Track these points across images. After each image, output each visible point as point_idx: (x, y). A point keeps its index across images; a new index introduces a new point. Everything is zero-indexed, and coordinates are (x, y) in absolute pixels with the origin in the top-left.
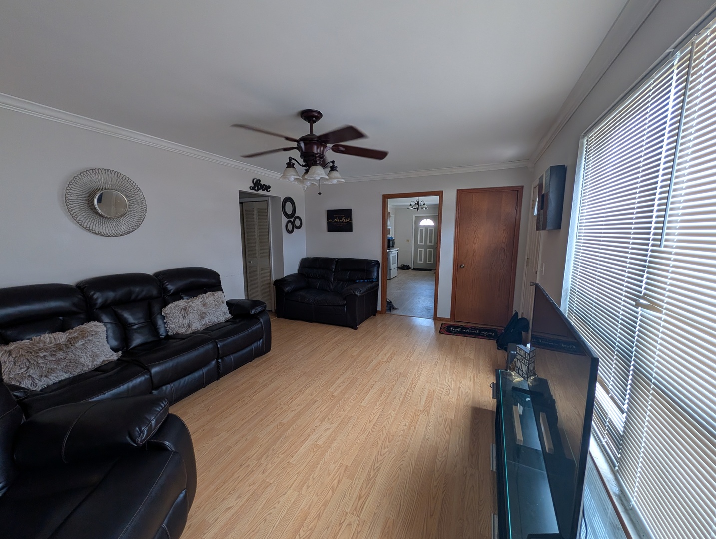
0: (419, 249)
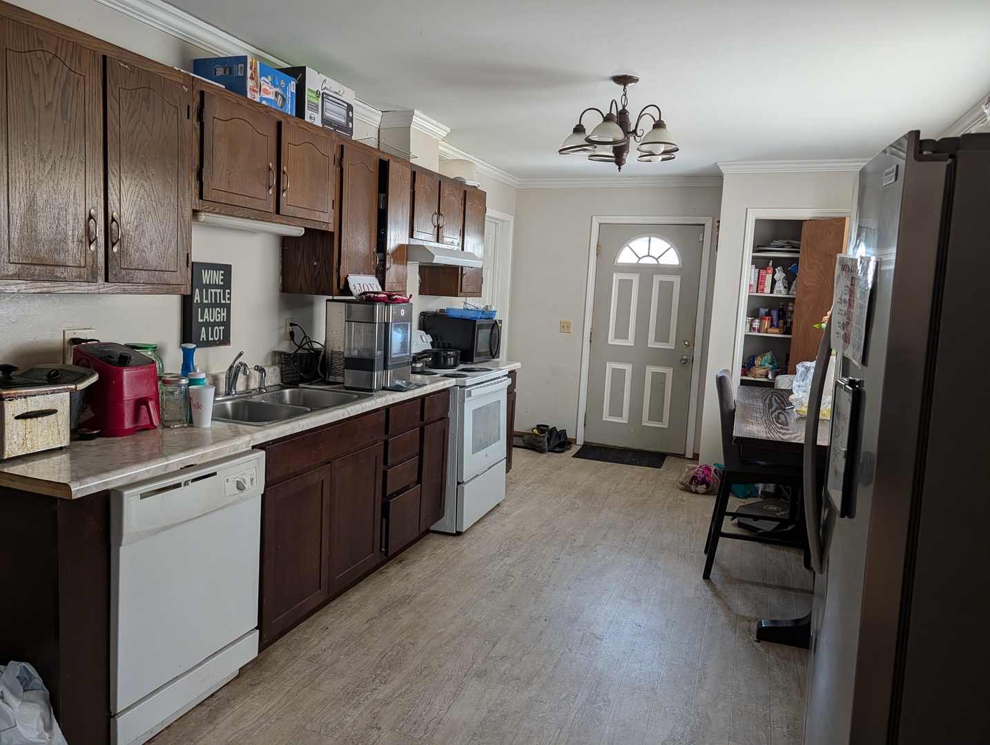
0: (610, 366)
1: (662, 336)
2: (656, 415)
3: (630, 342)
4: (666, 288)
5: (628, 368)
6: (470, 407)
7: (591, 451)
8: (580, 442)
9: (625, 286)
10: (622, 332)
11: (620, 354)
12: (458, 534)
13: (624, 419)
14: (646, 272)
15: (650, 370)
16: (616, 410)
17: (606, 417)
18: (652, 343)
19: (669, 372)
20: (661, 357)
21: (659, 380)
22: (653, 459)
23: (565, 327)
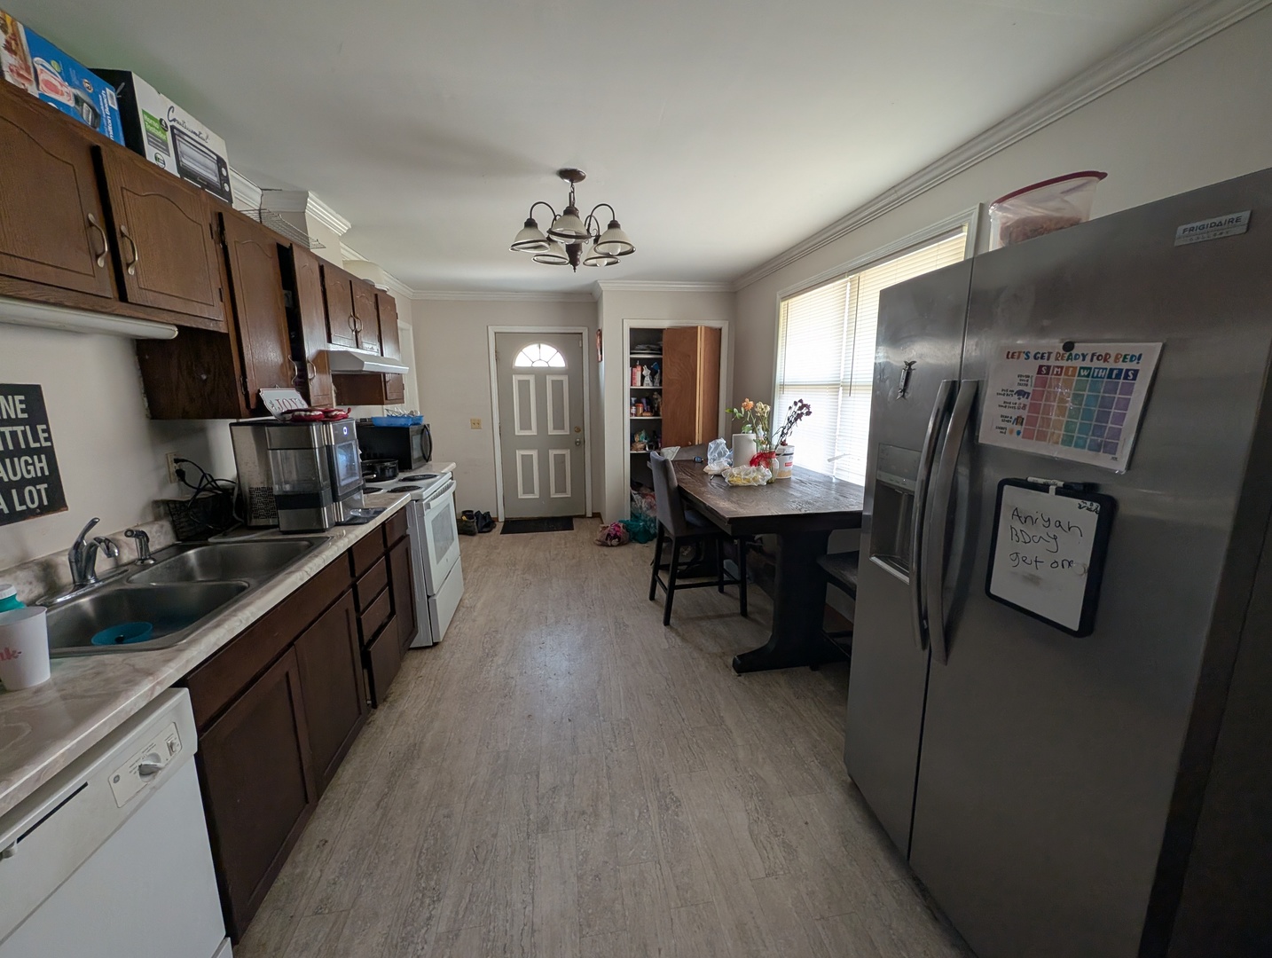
0: (519, 453)
1: (559, 424)
2: (561, 488)
3: (534, 432)
4: (557, 386)
5: (534, 453)
6: (429, 518)
7: (515, 526)
8: (501, 519)
9: (524, 385)
10: (526, 425)
11: (526, 443)
12: (435, 644)
13: (536, 495)
14: (541, 374)
15: (552, 453)
16: (528, 488)
17: (521, 496)
18: (551, 432)
19: (567, 452)
20: (560, 442)
21: (560, 460)
22: (563, 523)
23: (476, 424)
